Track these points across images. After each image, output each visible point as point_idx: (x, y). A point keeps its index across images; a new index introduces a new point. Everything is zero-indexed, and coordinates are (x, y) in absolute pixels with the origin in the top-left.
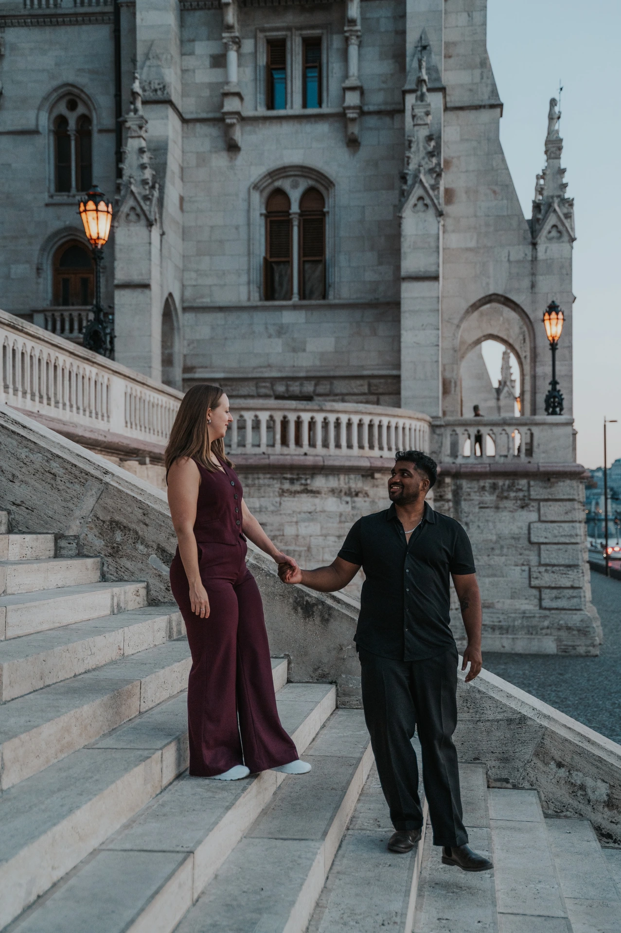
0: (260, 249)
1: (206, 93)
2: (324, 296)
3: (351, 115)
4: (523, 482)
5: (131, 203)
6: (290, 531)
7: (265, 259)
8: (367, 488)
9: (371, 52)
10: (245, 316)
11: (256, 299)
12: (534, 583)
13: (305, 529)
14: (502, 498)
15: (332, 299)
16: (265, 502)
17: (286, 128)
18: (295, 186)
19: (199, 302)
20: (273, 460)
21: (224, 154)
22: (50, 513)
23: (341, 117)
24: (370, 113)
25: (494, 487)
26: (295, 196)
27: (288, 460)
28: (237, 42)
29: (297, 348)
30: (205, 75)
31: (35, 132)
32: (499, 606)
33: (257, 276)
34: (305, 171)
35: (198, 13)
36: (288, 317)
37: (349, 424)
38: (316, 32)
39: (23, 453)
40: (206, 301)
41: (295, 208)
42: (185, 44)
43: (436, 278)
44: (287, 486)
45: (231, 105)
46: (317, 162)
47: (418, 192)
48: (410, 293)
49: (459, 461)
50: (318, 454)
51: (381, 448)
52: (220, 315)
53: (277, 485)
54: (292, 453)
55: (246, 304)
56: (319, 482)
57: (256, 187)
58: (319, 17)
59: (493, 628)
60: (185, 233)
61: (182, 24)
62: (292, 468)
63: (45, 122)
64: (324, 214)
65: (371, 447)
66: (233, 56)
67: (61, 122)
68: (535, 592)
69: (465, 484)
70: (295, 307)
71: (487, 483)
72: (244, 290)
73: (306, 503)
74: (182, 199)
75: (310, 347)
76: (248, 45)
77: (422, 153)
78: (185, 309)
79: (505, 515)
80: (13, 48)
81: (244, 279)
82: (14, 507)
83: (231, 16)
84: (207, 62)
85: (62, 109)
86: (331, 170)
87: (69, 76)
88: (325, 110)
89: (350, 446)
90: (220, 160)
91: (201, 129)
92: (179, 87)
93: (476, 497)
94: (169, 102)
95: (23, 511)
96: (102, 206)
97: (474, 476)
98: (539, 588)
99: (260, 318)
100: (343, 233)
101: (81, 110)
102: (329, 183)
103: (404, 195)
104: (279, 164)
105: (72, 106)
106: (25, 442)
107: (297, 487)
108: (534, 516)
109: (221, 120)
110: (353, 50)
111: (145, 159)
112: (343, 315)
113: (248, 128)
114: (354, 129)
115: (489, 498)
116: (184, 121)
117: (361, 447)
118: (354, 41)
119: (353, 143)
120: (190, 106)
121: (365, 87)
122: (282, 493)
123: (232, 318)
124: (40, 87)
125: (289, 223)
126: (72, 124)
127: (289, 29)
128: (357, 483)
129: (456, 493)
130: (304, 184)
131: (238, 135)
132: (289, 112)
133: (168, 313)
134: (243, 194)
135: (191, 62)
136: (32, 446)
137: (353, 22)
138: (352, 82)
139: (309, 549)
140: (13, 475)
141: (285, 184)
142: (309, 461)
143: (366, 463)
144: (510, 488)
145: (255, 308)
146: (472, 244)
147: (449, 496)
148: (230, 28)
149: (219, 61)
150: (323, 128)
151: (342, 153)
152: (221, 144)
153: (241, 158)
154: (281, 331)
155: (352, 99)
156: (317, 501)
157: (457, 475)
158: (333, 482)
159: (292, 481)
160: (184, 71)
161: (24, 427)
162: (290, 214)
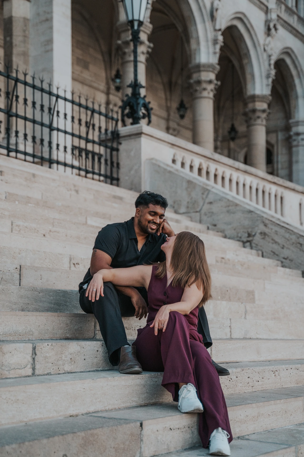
22: (300, 262)
39: (287, 235)
82: (284, 260)
95: (288, 261)
106: (288, 231)
136: (291, 232)
140: (283, 246)
161: (288, 224)
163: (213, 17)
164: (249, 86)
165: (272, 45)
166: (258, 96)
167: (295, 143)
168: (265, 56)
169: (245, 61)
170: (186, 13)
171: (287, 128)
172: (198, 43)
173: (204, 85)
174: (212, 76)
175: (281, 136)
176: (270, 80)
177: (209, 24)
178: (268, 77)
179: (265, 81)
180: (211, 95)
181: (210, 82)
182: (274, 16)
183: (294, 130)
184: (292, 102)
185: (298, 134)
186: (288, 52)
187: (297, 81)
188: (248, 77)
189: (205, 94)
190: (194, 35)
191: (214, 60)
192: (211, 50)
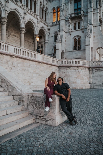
0: (74, 45)
1: (68, 29)
2: (80, 49)
3: (83, 29)
4: (100, 68)
5: (58, 41)
6: (68, 73)
7: (74, 46)
8: (77, 68)
9: (85, 22)
10: (72, 52)
11: (73, 50)
12: (101, 80)
13: (69, 73)
14: (97, 70)
15: (81, 49)
16: (65, 70)
17: (76, 32)
18: (77, 38)
19: (67, 51)
20: (66, 65)
21: (70, 35)
23: (82, 29)
24: (85, 29)
25: (97, 69)
26: (77, 39)
27: (67, 65)
28: (71, 24)
29: (77, 55)
30: (68, 28)
31: (52, 36)
32: (97, 83)
33: (73, 48)
34: (78, 36)
35: (67, 22)
36: (76, 52)
37: (77, 62)
38: (79, 21)
40: (68, 51)
41: (77, 40)
42: (66, 25)
43: (90, 45)
44: (67, 68)
45: (70, 30)
46: (79, 35)
47: (87, 35)
48: (87, 47)
49: (96, 66)
50: (71, 65)
51: (80, 64)
52: (69, 52)
53: (66, 68)
54: (68, 65)
55: (72, 51)
56: (71, 68)
57: (73, 38)
58: (79, 20)
59: (96, 86)
60: (66, 44)
61: (66, 23)
62: (68, 66)
63: (53, 35)
64: (80, 40)
65: (78, 64)
66: (70, 25)
67: (55, 35)
68: (101, 82)
69: (93, 69)
70: (77, 51)
71: (96, 69)
72: (72, 49)
73: (70, 70)
74: (65, 41)
75: (79, 55)
76: (72, 24)
77: (88, 31)
78: (66, 52)
79: (98, 72)
80: (51, 29)
81: (72, 48)
83: (70, 21)
84: (68, 26)
85: (55, 34)
86: (81, 35)
87: (56, 30)
88: (80, 29)
89: (75, 64)
90: (69, 36)
91: (67, 33)
92: (65, 29)
93: (94, 70)
94: (63, 31)
96: (38, 37)
97: (94, 68)
98: (102, 81)
99: (73, 52)
100: (82, 42)
101: (57, 34)
102: (80, 37)
103: (86, 36)
104: (75, 35)
105: (56, 33)
107: (69, 68)
108: (101, 72)
109: (69, 32)
110: (83, 22)
111: (59, 36)
112: (82, 51)
113: (72, 32)
114: (83, 31)
115: (96, 70)
116: (66, 33)
117: (77, 64)
118: (83, 21)
119: (83, 32)
120: (66, 31)
121: (85, 26)
122: (67, 69)
123: (70, 52)
124: (53, 32)
125: (77, 42)
126: (56, 35)
127: (76, 21)
128: (76, 68)
129: (92, 70)
130: (78, 37)
131: (71, 33)
132: (76, 30)
133: (63, 52)
134: (72, 39)
135: (66, 27)
137: (83, 19)
138: (83, 25)
139: (70, 75)
141: (76, 38)
142: (70, 65)
143: (77, 66)
144: (99, 69)
145: (73, 51)
146: (97, 42)
147: (91, 70)
148: (70, 22)
149: (69, 26)
150: (80, 31)
151: (82, 33)
152: (69, 34)
153: (71, 36)
154: (75, 53)
155: (83, 27)
156: (71, 70)
157: (92, 68)
158: (73, 68)
159: (68, 68)
160: (66, 28)
162: (76, 41)
163: (24, 19)
164: (35, 33)
165: (39, 25)
166: (36, 35)
167: (46, 44)
168: (37, 27)
169: (34, 28)
170: (19, 18)
171: (45, 42)
172: (21, 23)
173: (22, 31)
174: (24, 30)
175: (44, 43)
176: (38, 32)
177: (23, 20)
178: (38, 31)
179: (37, 32)
180: (24, 33)
181: (23, 30)
182: (39, 20)
183: (46, 42)
184: (45, 37)
185: (46, 43)
186: (43, 27)
187: (46, 33)
188: (34, 31)
189: (22, 33)
190: (20, 22)
191: (24, 26)
192: (24, 25)
